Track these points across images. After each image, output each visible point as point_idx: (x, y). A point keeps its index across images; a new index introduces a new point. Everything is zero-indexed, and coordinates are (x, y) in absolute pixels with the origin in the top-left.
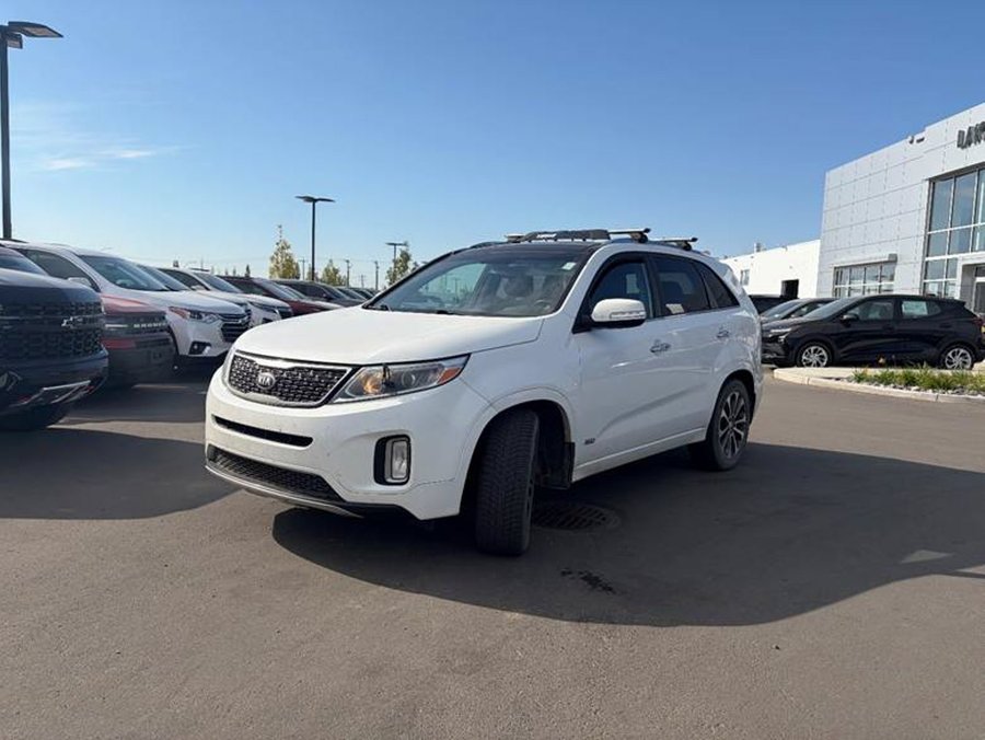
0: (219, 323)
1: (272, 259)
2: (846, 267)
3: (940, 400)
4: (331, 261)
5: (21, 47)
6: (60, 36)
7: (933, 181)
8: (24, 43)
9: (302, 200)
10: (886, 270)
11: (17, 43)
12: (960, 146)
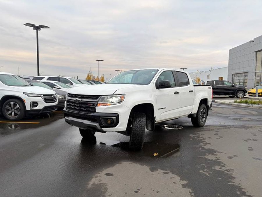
2: (235, 74)
3: (253, 106)
5: (40, 30)
6: (50, 28)
7: (256, 52)
8: (41, 29)
9: (96, 61)
10: (245, 74)
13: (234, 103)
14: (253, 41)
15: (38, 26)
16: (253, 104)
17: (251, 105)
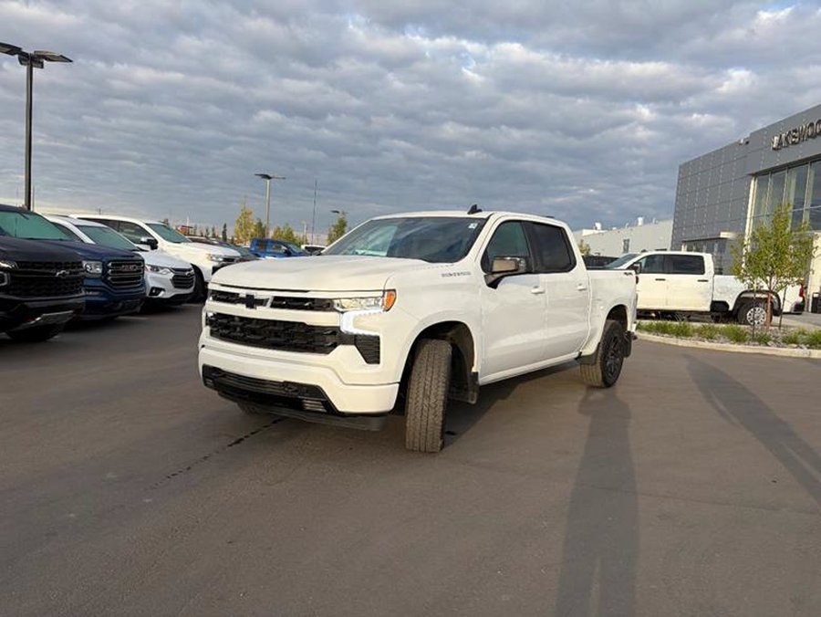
0: (171, 275)
5: (42, 67)
6: (71, 61)
7: (754, 175)
8: (45, 65)
9: (259, 177)
10: (720, 244)
11: (40, 65)
12: (774, 149)
14: (747, 143)
15: (32, 52)
16: (680, 335)
17: (675, 338)
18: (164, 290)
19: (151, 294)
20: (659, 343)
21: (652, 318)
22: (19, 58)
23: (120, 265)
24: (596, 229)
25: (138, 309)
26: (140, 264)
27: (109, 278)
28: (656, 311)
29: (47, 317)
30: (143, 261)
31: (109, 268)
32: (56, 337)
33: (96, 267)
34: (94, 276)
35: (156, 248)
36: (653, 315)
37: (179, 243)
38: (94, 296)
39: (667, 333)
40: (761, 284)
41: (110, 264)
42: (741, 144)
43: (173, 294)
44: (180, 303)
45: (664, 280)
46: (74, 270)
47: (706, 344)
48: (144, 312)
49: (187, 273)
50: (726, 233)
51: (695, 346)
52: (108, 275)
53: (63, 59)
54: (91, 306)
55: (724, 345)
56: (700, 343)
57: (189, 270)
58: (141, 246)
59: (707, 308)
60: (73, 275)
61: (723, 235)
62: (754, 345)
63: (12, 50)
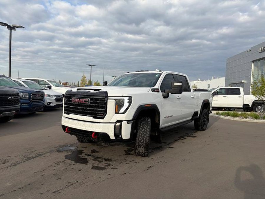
0: (55, 98)
1: (81, 80)
2: (232, 84)
3: (234, 120)
4: (97, 81)
6: (24, 28)
9: (88, 66)
10: (242, 85)
11: (14, 29)
12: (260, 52)
13: (215, 115)
14: (250, 51)
15: (11, 25)
16: (234, 116)
17: (232, 118)
18: (52, 103)
19: (48, 104)
20: (227, 119)
21: (223, 110)
22: (7, 27)
23: (35, 94)
24: (199, 81)
25: (42, 110)
26: (43, 94)
27: (31, 99)
28: (224, 108)
29: (5, 114)
30: (44, 93)
31: (31, 96)
32: (11, 120)
33: (26, 95)
34: (25, 98)
35: (51, 89)
36: (224, 109)
37: (59, 87)
38: (25, 106)
39: (229, 115)
40: (263, 98)
41: (31, 94)
42: (248, 51)
43: (55, 104)
44: (58, 107)
45: (226, 97)
46: (16, 96)
47: (244, 120)
48: (44, 111)
49: (60, 97)
50: (244, 81)
51: (240, 120)
52: (31, 98)
53: (21, 27)
54: (22, 109)
55: (251, 120)
56: (242, 119)
57: (62, 96)
58: (46, 88)
59: (242, 106)
60: (15, 98)
61: (243, 81)
62: (262, 120)
63: (5, 25)
